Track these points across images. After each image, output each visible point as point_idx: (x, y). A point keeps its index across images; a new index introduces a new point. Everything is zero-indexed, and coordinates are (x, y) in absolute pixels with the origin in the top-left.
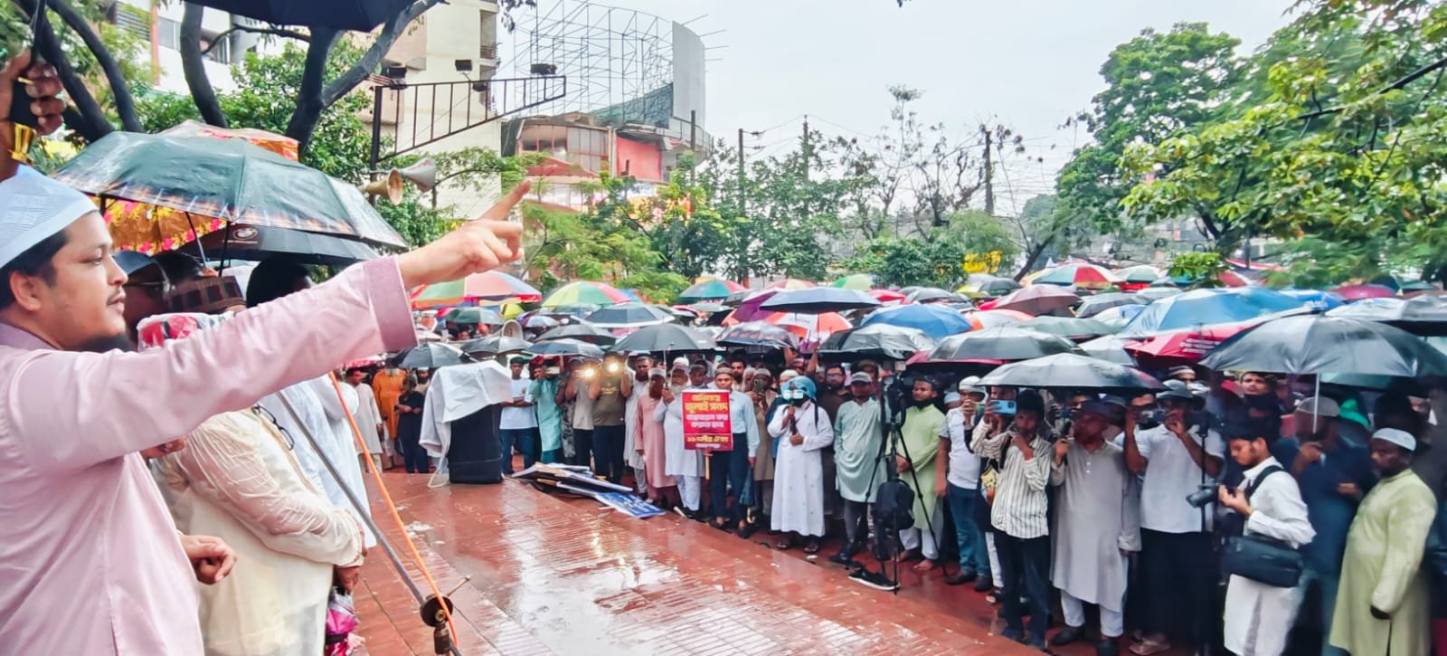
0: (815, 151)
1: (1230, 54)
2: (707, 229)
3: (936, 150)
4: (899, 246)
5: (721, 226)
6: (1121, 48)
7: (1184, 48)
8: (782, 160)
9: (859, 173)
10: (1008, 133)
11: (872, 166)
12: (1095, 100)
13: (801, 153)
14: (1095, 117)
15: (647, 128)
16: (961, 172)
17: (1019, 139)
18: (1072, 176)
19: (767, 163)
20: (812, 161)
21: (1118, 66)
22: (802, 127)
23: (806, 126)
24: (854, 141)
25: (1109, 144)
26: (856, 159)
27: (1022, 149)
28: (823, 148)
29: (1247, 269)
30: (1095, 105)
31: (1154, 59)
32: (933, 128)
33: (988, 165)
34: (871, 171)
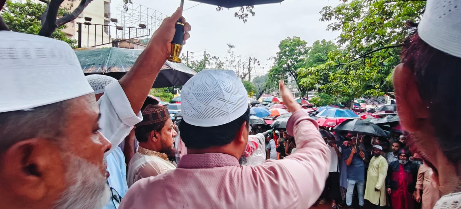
0: (208, 59)
1: (305, 46)
3: (238, 62)
6: (283, 41)
7: (296, 43)
8: (199, 61)
9: (219, 67)
10: (256, 60)
11: (223, 65)
12: (277, 53)
13: (204, 60)
14: (277, 58)
16: (244, 69)
17: (259, 62)
18: (272, 73)
19: (195, 62)
20: (207, 62)
21: (282, 46)
22: (204, 52)
23: (205, 52)
24: (218, 58)
25: (280, 65)
26: (219, 63)
27: (259, 65)
28: (210, 59)
29: (307, 99)
30: (277, 55)
31: (290, 45)
32: (238, 57)
33: (250, 68)
34: (222, 67)
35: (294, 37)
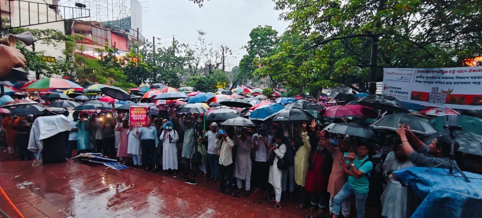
0: (177, 47)
1: (276, 35)
2: (143, 69)
3: (210, 51)
4: (200, 79)
5: (148, 68)
6: (254, 29)
7: (267, 32)
8: (167, 48)
9: (189, 55)
10: (228, 48)
12: (248, 43)
13: (172, 47)
14: (248, 47)
15: (122, 31)
16: (217, 58)
17: (231, 51)
18: (243, 63)
19: (162, 49)
20: (176, 50)
21: (253, 34)
22: (173, 39)
23: (174, 38)
24: (188, 45)
25: (251, 55)
26: (188, 51)
27: (231, 54)
28: (179, 46)
29: (279, 91)
30: (248, 44)
31: (261, 34)
32: (209, 44)
33: (223, 57)
34: (192, 55)
35: (266, 26)
